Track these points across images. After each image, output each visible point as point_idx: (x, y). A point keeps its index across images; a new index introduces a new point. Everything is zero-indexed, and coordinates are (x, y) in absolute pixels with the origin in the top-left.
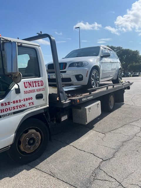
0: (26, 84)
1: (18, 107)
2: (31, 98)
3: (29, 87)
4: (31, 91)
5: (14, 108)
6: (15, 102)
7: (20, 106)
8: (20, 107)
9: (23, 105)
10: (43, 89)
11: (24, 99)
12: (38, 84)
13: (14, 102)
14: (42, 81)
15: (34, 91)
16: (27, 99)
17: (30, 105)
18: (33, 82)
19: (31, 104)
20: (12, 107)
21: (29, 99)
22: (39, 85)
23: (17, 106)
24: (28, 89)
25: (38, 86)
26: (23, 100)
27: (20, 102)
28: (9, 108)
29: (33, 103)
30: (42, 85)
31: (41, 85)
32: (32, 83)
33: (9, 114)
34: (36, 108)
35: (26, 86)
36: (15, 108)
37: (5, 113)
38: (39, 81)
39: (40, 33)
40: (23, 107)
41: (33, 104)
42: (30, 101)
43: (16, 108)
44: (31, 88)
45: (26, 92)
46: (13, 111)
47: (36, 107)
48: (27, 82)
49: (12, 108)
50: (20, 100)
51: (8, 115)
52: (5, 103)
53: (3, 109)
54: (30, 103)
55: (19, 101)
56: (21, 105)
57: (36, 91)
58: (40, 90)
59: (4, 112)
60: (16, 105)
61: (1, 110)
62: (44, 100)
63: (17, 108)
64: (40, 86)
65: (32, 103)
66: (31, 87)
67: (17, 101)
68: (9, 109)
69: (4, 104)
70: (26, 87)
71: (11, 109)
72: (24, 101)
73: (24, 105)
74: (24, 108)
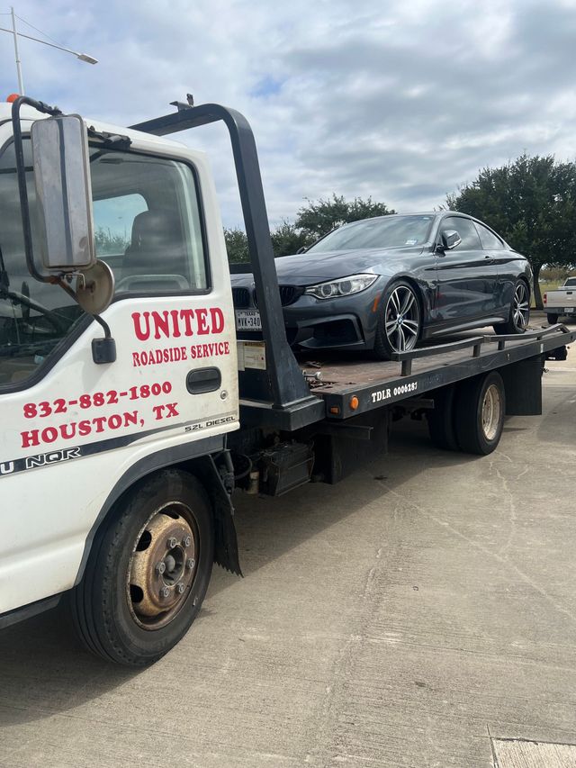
0: (142, 319)
1: (105, 425)
2: (167, 387)
3: (158, 336)
4: (164, 356)
5: (85, 428)
6: (92, 400)
7: (115, 422)
8: (112, 426)
9: (128, 416)
10: (223, 349)
11: (133, 390)
12: (201, 322)
13: (85, 401)
14: (218, 310)
15: (179, 354)
16: (145, 391)
17: (159, 417)
18: (174, 313)
19: (165, 412)
20: (73, 425)
21: (157, 389)
22: (204, 329)
23: (99, 421)
24: (152, 345)
25: (201, 332)
26: (130, 394)
27: (113, 401)
28: (63, 428)
29: (176, 408)
30: (218, 327)
31: (215, 331)
32: (170, 317)
33: (62, 456)
34: (188, 430)
35: (144, 331)
36: (88, 430)
37: (43, 448)
38: (205, 311)
39: (187, 103)
40: (127, 425)
41: (176, 413)
42: (163, 399)
43: (94, 427)
44: (167, 342)
45: (140, 359)
46: (80, 440)
47: (190, 426)
48: (146, 315)
49: (77, 429)
50: (113, 393)
51: (56, 456)
52: (46, 406)
53: (35, 433)
54: (158, 409)
55: (107, 399)
56: (118, 418)
57: (188, 353)
58: (208, 350)
59: (36, 443)
60: (93, 412)
61: (25, 435)
62: (223, 396)
63: (100, 429)
64: (207, 332)
65: (169, 406)
66: (168, 335)
67: (99, 399)
68: (59, 431)
69: (39, 409)
70: (143, 337)
71: (69, 431)
72: (134, 397)
73: (131, 418)
74: (133, 429)
